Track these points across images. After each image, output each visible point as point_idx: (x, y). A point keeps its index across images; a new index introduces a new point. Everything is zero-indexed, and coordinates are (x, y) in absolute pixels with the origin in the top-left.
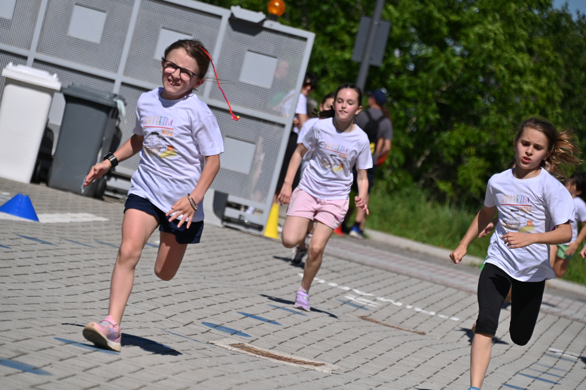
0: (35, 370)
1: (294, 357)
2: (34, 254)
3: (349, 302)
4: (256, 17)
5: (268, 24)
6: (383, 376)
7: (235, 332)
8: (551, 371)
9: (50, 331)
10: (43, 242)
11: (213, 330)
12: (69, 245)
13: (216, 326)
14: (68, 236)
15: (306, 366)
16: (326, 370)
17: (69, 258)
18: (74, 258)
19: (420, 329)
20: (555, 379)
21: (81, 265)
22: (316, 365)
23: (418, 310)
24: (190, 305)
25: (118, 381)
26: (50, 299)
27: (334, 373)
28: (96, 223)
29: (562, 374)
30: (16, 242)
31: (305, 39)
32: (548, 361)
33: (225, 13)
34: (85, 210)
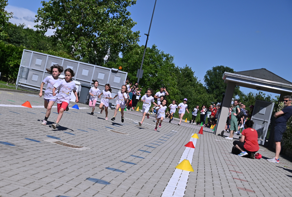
0: (73, 134)
1: (122, 133)
2: (75, 115)
3: (134, 123)
4: (116, 70)
5: (119, 71)
6: (139, 136)
7: (111, 128)
8: (171, 134)
9: (76, 128)
10: (77, 113)
11: (107, 128)
12: (81, 113)
13: (107, 127)
14: (81, 111)
15: (124, 134)
16: (128, 135)
17: (81, 115)
18: (82, 115)
19: (148, 128)
20: (171, 135)
21: (83, 117)
22: (126, 134)
23: (148, 124)
24: (103, 124)
25: (88, 136)
26: (77, 123)
27: (129, 135)
28: (87, 109)
29: (173, 135)
30: (72, 112)
31: (126, 74)
32: (171, 133)
33: (111, 69)
34: (85, 107)
